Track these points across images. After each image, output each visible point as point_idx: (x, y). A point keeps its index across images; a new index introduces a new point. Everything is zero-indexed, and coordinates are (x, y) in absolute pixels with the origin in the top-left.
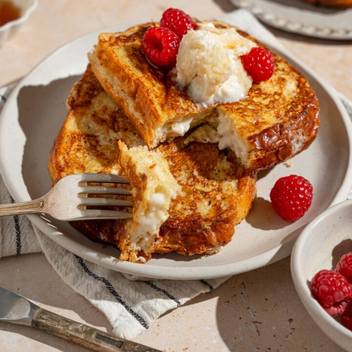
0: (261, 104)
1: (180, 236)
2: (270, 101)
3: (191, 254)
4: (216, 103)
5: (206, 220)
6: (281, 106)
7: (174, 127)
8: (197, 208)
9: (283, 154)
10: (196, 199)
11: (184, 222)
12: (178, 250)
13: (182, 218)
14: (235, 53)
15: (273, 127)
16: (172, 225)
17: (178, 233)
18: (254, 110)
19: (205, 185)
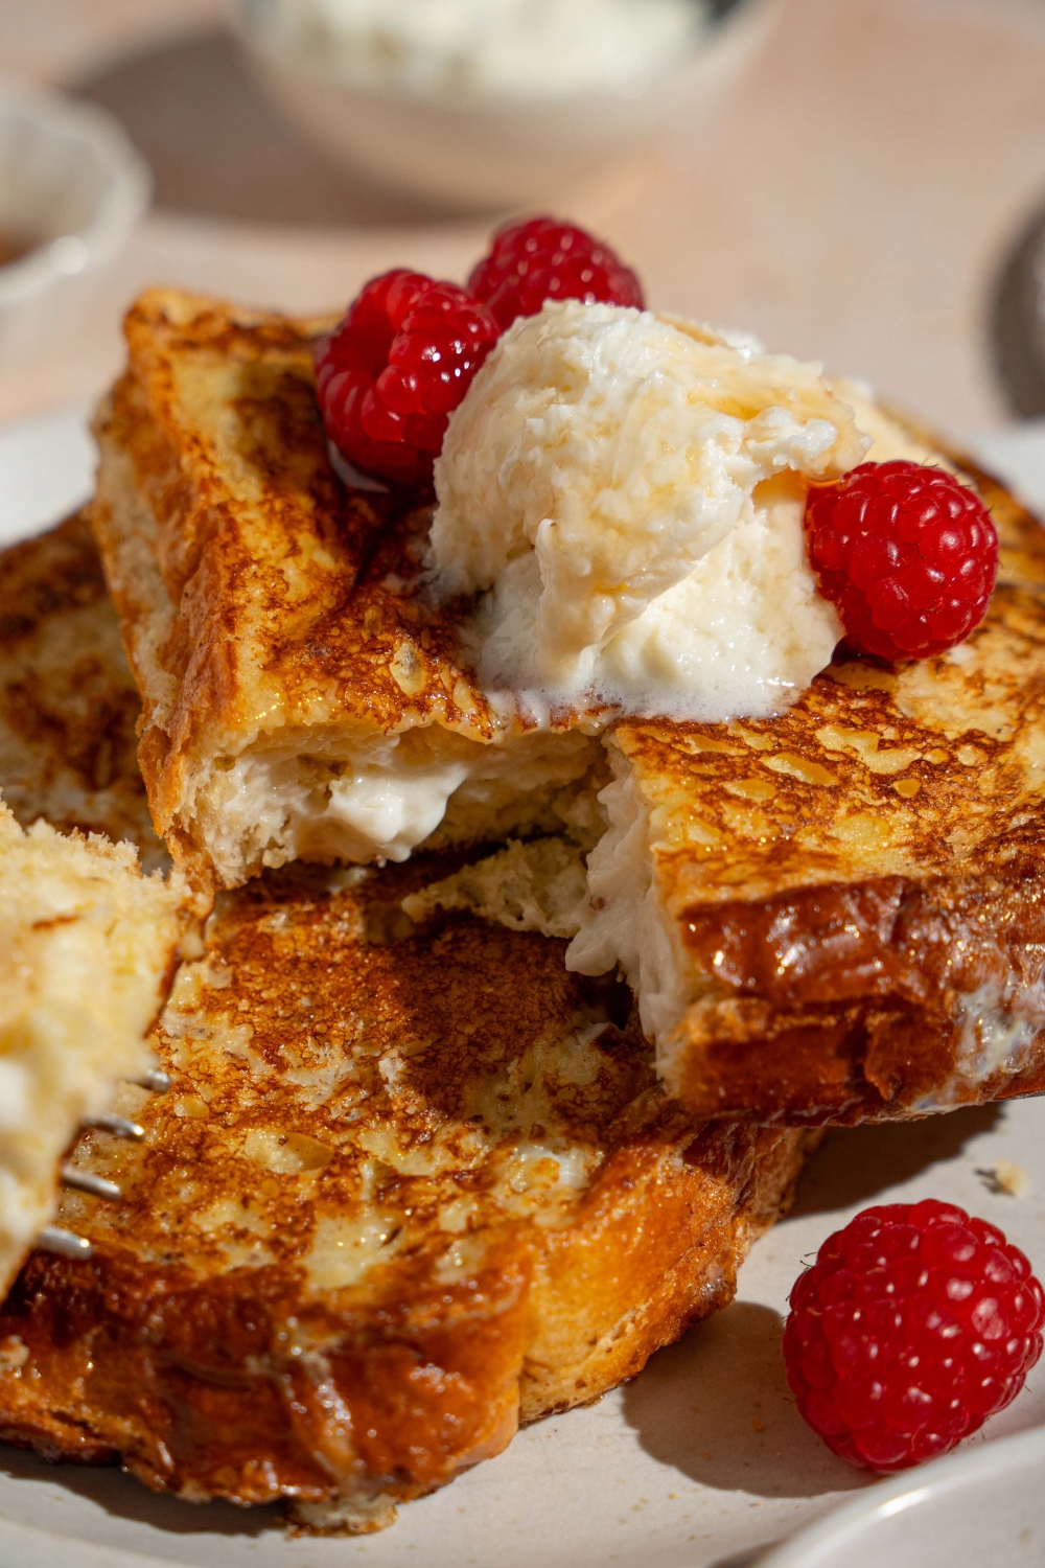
0: (852, 762)
1: (149, 1372)
2: (919, 761)
3: (191, 1492)
4: (604, 708)
5: (314, 1314)
6: (976, 808)
7: (343, 790)
8: (305, 1246)
9: (901, 1069)
10: (324, 1196)
11: (193, 1296)
12: (135, 1452)
13: (201, 1273)
14: (751, 444)
15: (858, 889)
16: (122, 1295)
17: (143, 1353)
18: (789, 780)
19: (412, 1137)
